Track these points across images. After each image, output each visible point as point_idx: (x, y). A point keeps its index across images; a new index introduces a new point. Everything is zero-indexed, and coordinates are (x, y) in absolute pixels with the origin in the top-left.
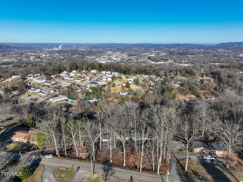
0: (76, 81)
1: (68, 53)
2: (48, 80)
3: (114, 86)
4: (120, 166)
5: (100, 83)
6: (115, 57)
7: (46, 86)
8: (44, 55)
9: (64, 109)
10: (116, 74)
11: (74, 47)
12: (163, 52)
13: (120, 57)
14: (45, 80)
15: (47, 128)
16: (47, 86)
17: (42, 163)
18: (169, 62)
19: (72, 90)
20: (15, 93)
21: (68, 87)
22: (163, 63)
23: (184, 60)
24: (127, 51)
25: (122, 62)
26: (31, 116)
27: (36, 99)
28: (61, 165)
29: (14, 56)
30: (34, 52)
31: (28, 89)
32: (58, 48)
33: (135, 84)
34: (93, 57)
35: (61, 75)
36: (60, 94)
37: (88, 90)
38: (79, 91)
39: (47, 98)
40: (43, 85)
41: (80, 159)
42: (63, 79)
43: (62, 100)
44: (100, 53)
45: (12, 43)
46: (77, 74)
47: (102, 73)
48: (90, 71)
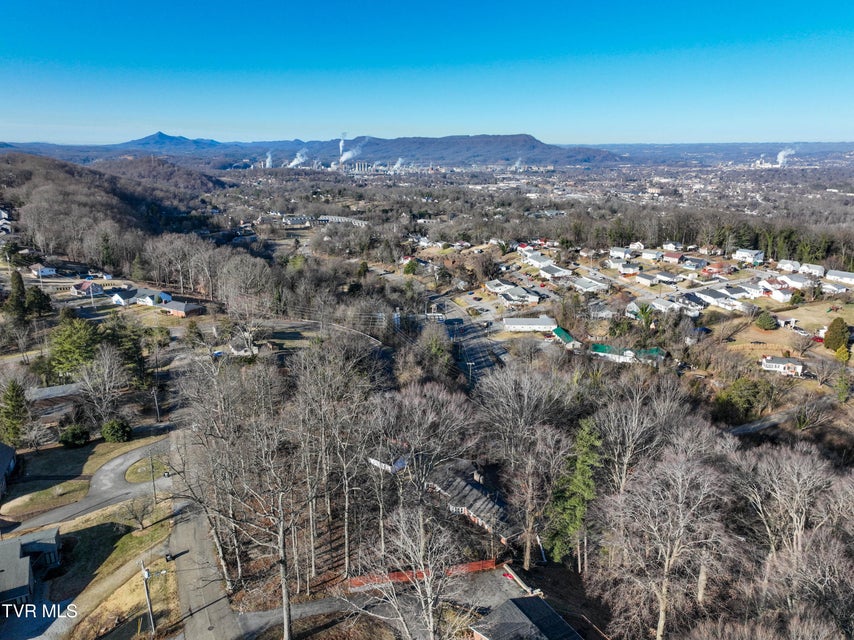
0: (639, 280)
1: (798, 181)
2: (558, 264)
3: (770, 326)
5: (718, 306)
7: (539, 279)
11: (847, 160)
21: (591, 295)
27: (479, 313)
30: (673, 175)
32: (774, 162)
35: (611, 253)
36: (548, 312)
38: (607, 313)
40: (535, 275)
42: (604, 266)
46: (666, 259)
47: (779, 266)
48: (730, 253)
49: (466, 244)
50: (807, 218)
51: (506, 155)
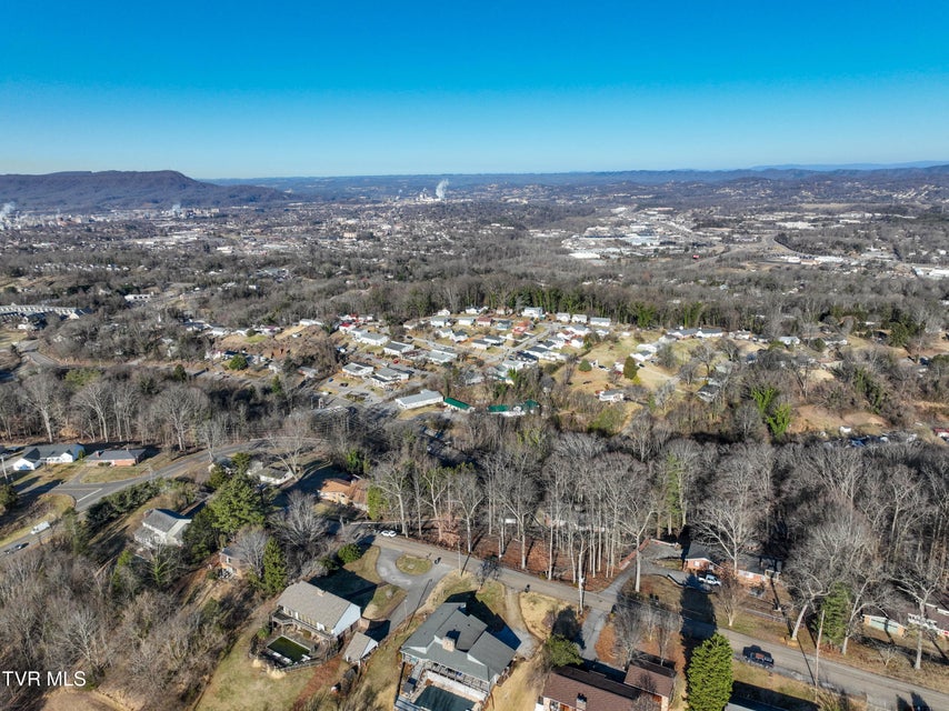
0: (474, 345)
1: (465, 216)
2: (394, 339)
3: (586, 368)
4: (516, 566)
5: (544, 358)
6: (641, 233)
7: (388, 356)
8: (386, 227)
9: (431, 433)
10: (603, 325)
11: (490, 192)
12: (851, 210)
13: (659, 230)
14: (385, 339)
15: (388, 479)
16: (390, 359)
17: (375, 543)
18: (867, 256)
19: (458, 374)
20: (309, 373)
21: (448, 365)
22: (840, 260)
23: (943, 248)
24: (694, 206)
25: (663, 254)
26: (355, 447)
27: (361, 398)
28: (409, 551)
29: (295, 229)
30: (354, 215)
31: (340, 364)
32: (435, 197)
33: (660, 364)
34: (555, 234)
35: (432, 323)
36: (425, 386)
37: (504, 379)
38: (478, 379)
39: (391, 394)
40: (380, 352)
41: (443, 544)
42: (437, 337)
43: (428, 405)
44: (584, 215)
45: (289, 179)
46: (479, 323)
47: (558, 318)
48: (520, 312)
49: (277, 329)
50: (492, 254)
51: (151, 196)
